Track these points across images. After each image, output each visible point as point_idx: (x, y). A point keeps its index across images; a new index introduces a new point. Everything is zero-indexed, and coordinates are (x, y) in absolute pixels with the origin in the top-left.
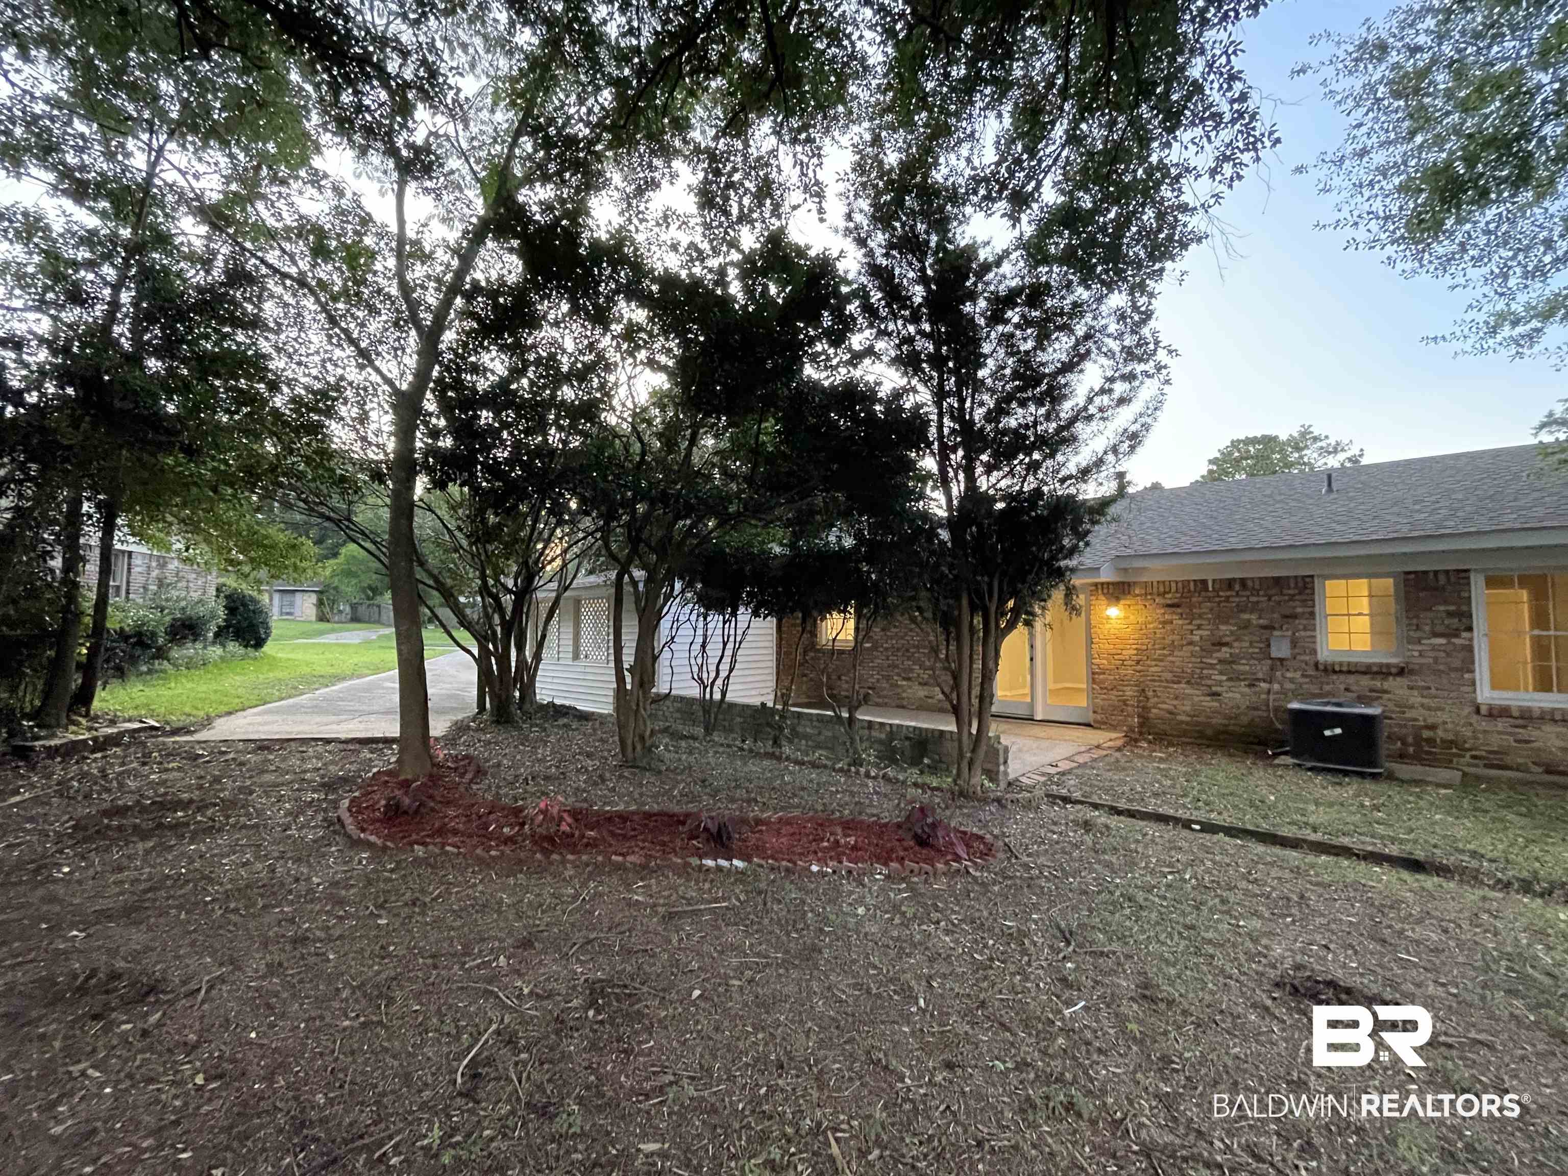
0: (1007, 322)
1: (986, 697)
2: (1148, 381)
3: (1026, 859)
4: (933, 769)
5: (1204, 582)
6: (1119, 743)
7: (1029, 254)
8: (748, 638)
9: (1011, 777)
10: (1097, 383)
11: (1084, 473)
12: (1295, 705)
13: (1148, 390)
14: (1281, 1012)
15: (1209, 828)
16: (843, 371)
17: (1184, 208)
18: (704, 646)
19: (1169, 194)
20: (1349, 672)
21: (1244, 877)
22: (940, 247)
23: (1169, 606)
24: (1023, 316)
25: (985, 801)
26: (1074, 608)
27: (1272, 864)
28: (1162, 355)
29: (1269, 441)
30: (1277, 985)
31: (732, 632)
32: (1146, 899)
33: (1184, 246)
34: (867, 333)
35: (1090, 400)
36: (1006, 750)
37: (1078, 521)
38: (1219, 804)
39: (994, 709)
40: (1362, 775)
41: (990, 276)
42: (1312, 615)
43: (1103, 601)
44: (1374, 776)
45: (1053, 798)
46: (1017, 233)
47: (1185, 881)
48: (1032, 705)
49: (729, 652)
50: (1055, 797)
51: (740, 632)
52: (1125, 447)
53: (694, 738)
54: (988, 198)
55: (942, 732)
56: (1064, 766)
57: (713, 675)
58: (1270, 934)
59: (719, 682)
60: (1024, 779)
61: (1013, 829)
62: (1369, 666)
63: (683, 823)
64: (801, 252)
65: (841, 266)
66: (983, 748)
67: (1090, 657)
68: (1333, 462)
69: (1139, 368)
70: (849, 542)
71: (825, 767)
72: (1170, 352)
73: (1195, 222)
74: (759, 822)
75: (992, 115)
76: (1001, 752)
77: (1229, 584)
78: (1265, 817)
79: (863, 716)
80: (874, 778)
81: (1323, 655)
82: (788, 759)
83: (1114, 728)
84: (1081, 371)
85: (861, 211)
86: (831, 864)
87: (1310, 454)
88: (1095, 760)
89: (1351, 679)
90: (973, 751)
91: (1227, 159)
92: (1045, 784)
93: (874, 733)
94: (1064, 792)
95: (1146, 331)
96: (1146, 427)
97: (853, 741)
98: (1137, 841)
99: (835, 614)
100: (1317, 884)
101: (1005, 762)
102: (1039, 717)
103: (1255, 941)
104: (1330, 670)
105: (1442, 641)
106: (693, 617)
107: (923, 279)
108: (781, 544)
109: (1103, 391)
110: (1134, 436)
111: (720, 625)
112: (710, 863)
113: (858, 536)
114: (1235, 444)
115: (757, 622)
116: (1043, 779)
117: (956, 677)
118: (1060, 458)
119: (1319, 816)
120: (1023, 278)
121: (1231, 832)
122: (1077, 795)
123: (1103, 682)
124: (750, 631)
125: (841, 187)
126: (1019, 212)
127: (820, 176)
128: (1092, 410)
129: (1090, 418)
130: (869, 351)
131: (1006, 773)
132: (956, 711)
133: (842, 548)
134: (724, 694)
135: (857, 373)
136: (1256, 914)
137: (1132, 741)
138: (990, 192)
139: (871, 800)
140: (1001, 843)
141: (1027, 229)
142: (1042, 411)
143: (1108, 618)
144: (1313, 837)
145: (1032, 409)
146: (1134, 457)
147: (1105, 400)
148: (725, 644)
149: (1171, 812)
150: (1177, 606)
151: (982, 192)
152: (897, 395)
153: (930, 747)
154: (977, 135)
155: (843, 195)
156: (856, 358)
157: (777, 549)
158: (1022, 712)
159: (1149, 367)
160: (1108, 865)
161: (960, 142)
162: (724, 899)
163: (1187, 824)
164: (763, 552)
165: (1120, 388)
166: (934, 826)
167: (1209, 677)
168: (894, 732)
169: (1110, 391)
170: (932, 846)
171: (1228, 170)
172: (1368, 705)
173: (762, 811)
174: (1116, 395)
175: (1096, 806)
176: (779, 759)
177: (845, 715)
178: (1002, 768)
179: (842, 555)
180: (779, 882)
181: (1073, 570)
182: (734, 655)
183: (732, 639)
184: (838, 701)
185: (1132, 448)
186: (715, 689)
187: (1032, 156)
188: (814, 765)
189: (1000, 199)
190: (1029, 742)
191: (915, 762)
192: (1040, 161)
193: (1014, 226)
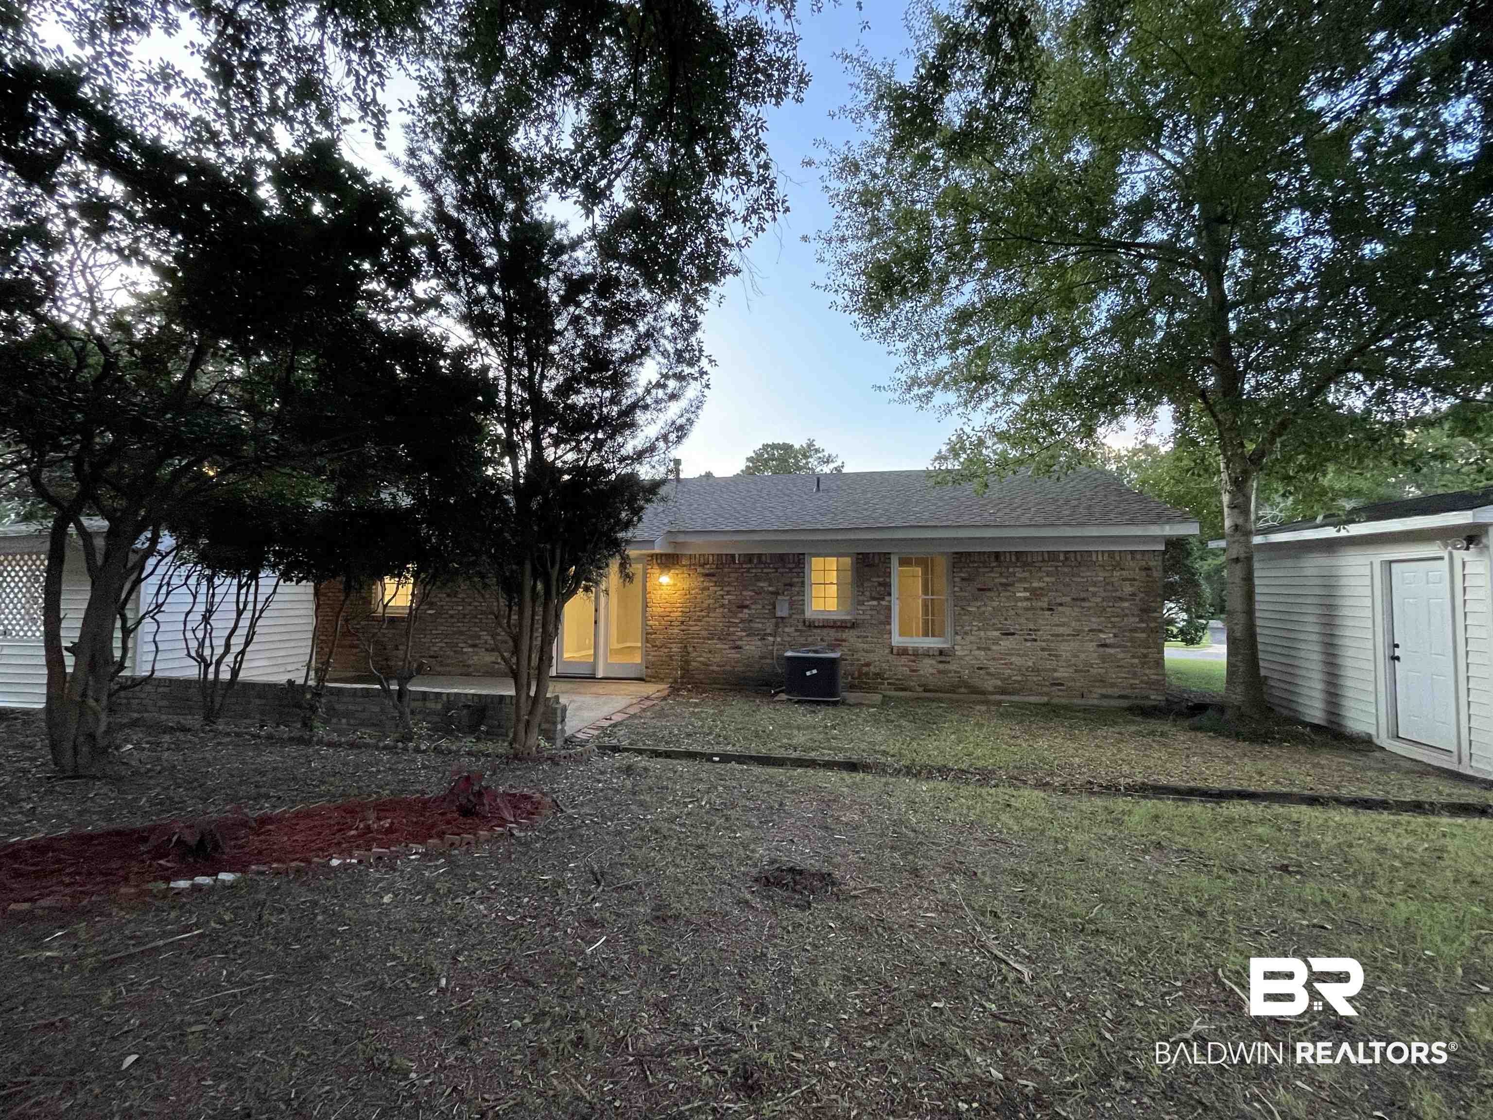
0: (578, 305)
1: (545, 658)
2: (693, 384)
3: (570, 811)
4: (491, 735)
5: (733, 556)
6: (666, 692)
7: (600, 246)
8: (272, 606)
9: (568, 733)
10: (655, 378)
11: (639, 456)
12: (789, 654)
13: (692, 390)
14: (756, 902)
15: (726, 758)
16: (404, 317)
17: (725, 242)
18: (206, 618)
19: (714, 227)
20: (824, 627)
21: (744, 796)
22: (516, 216)
23: (707, 575)
24: (594, 303)
25: (538, 761)
26: (627, 576)
27: (765, 781)
28: (704, 362)
29: (787, 448)
30: (756, 880)
31: (251, 598)
32: (670, 829)
33: (723, 274)
34: (433, 282)
35: (648, 391)
36: (564, 709)
37: (633, 499)
38: (733, 738)
39: (553, 672)
40: (827, 703)
41: (565, 257)
42: (803, 583)
43: (656, 571)
44: (835, 704)
45: (604, 750)
46: (589, 223)
47: (702, 807)
48: (594, 665)
49: (245, 622)
50: (605, 748)
51: (261, 598)
52: (673, 437)
53: (185, 730)
54: (561, 181)
55: (502, 698)
56: (617, 718)
57: (219, 651)
58: (756, 840)
59: (229, 659)
60: (580, 735)
61: (564, 784)
62: (835, 621)
63: (145, 840)
64: (358, 176)
65: (405, 204)
66: (541, 709)
67: (645, 619)
68: (827, 469)
69: (687, 370)
70: (406, 501)
71: (367, 746)
72: (711, 361)
73: (732, 256)
74: (264, 821)
75: (571, 104)
76: (559, 712)
77: (749, 558)
78: (765, 744)
79: (413, 687)
80: (424, 752)
81: (808, 615)
82: (320, 742)
83: (662, 680)
84: (641, 364)
85: (431, 152)
86: (356, 853)
87: (813, 462)
88: (644, 710)
89: (825, 631)
90: (531, 713)
91: (755, 212)
92: (598, 737)
93: (428, 704)
94: (614, 742)
95: (693, 340)
96: (690, 422)
97: (402, 714)
98: (669, 779)
99: (387, 579)
100: (794, 792)
101: (563, 720)
102: (600, 675)
103: (745, 848)
104: (811, 625)
105: (875, 603)
106: (192, 581)
107: (496, 242)
108: (324, 498)
109: (658, 385)
110: (681, 428)
111: (234, 589)
112: (183, 884)
113: (418, 497)
114: (765, 447)
115: (288, 588)
116: (596, 733)
117: (516, 641)
118: (620, 440)
119: (800, 738)
120: (594, 267)
121: (741, 759)
122: (625, 743)
123: (654, 640)
124: (276, 597)
125: (408, 119)
126: (594, 204)
127: (381, 98)
128: (649, 400)
129: (646, 407)
130: (434, 303)
131: (563, 731)
132: (515, 675)
133: (398, 508)
134: (235, 672)
135: (420, 322)
136: (749, 825)
137: (675, 690)
138: (564, 176)
139: (417, 776)
140: (549, 799)
141: (599, 220)
142: (607, 394)
143: (661, 585)
144: (794, 755)
145: (599, 391)
146: (681, 447)
147: (660, 393)
148: (240, 613)
149: (699, 749)
150: (713, 575)
151: (557, 174)
152: (463, 353)
153: (490, 713)
154: (557, 118)
155: (409, 128)
156: (420, 306)
157: (318, 504)
158: (586, 671)
159: (694, 371)
160: (642, 804)
161: (540, 119)
162: (197, 925)
163: (709, 758)
164: (298, 506)
165: (672, 384)
166: (479, 794)
167: (733, 634)
168: (451, 701)
169: (664, 386)
170: (477, 814)
171: (754, 219)
172: (833, 651)
173: (274, 807)
174: (669, 391)
175: (640, 752)
176: (308, 743)
177: (394, 687)
178: (559, 727)
179: (397, 515)
180: (284, 887)
181: (628, 542)
182: (252, 625)
183: (250, 607)
184: (387, 673)
185: (679, 438)
186: (223, 667)
187: (605, 155)
188: (352, 745)
189: (575, 187)
190: (588, 699)
191: (473, 729)
192: (612, 163)
193: (587, 217)
